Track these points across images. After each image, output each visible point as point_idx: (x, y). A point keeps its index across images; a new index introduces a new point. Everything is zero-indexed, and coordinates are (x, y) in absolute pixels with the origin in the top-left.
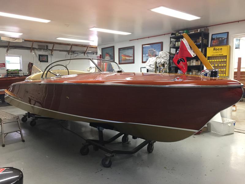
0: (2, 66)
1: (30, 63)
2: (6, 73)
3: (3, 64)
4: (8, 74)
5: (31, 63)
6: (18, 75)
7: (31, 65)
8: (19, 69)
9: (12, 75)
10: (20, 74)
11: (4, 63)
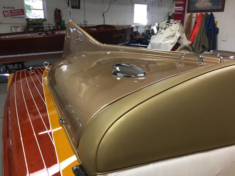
0: (20, 13)
1: (56, 9)
2: (26, 23)
3: (21, 11)
4: (28, 25)
5: (58, 9)
6: (41, 26)
7: (58, 12)
8: (43, 17)
9: (34, 26)
10: (44, 26)
11: (22, 8)
